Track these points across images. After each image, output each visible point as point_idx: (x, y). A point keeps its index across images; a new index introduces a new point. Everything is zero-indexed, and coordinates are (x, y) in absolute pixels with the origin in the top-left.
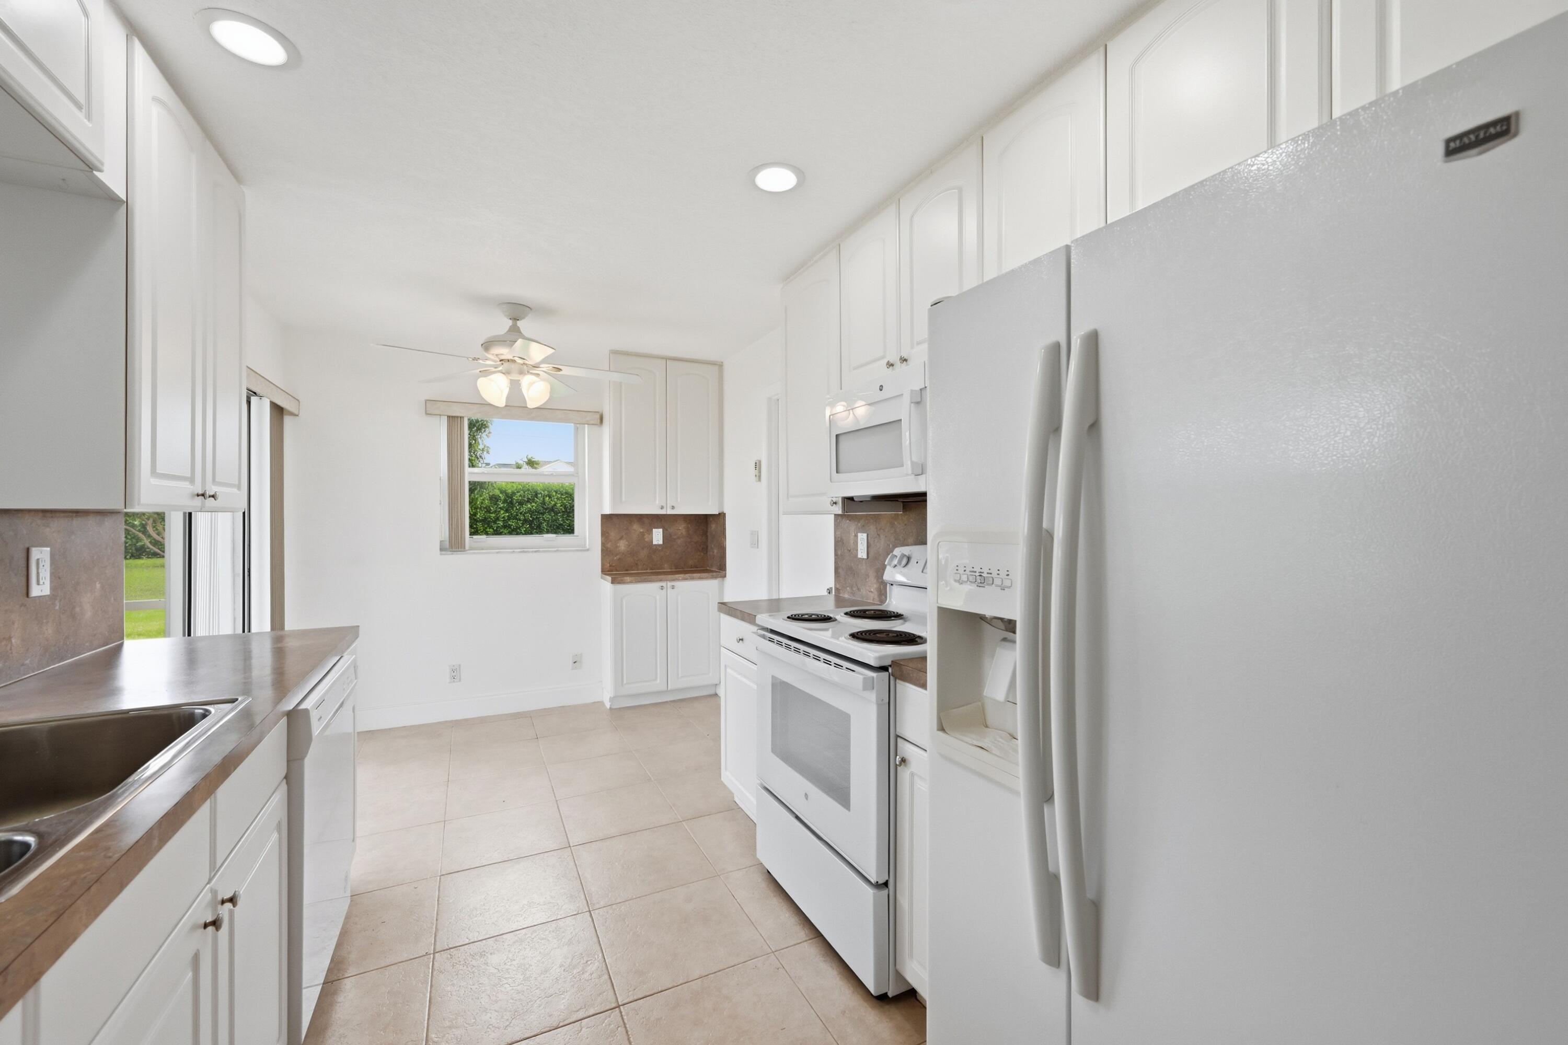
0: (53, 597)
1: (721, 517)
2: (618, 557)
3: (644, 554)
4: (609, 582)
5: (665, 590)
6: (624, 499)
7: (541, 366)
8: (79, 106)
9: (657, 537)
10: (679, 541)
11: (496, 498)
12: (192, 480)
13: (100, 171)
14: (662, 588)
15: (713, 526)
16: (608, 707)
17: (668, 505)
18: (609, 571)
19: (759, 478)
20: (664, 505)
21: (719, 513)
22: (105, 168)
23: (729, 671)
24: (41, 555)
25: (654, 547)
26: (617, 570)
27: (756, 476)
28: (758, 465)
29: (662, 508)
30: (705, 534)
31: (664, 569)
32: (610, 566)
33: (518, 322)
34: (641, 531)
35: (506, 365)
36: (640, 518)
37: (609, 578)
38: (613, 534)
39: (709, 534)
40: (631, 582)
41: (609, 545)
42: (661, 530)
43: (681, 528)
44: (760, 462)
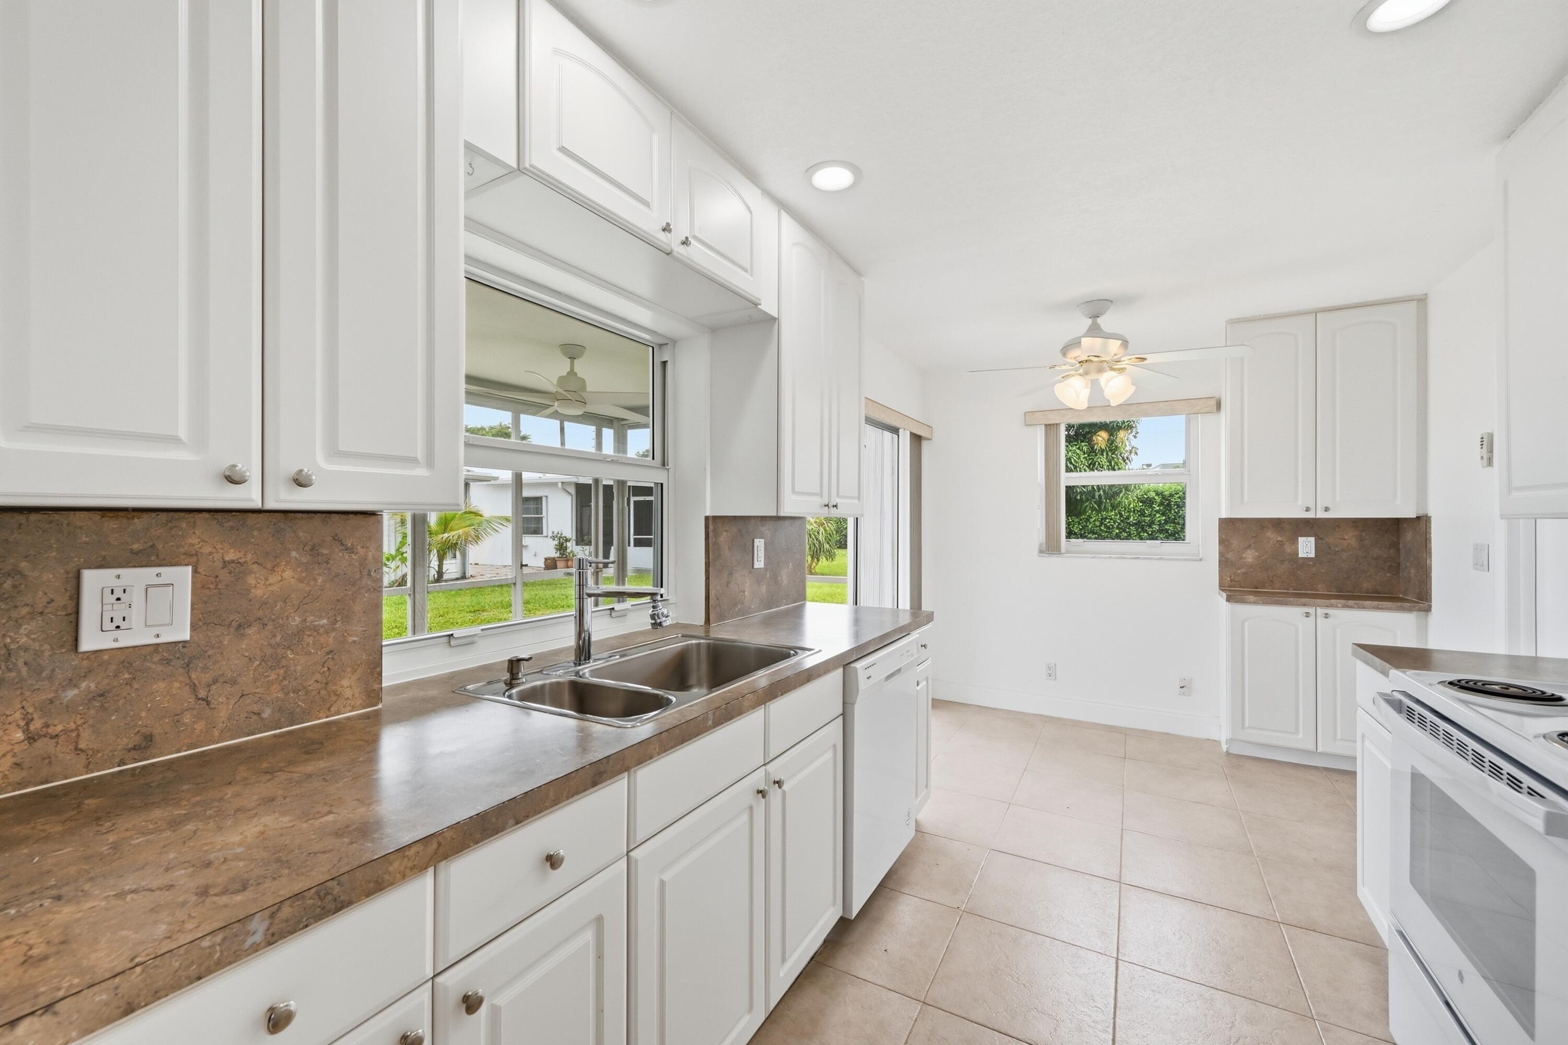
0: (766, 569)
1: (1421, 523)
2: (1243, 570)
3: (1283, 568)
4: (1223, 598)
5: (1312, 618)
6: (1246, 499)
7: (1122, 359)
8: (746, 271)
9: (1306, 547)
10: (1344, 555)
11: (1150, 501)
12: (821, 495)
13: (760, 305)
14: (1308, 615)
15: (1408, 536)
16: (1225, 750)
17: (1319, 507)
18: (1229, 587)
19: (1490, 462)
20: (1312, 506)
21: (1418, 518)
22: (762, 302)
23: (1367, 743)
24: (759, 543)
25: (1301, 562)
26: (1241, 587)
27: (1482, 458)
28: (1487, 442)
29: (1308, 509)
30: (1395, 545)
31: (1317, 590)
32: (1231, 580)
33: (1098, 319)
34: (1279, 539)
35: (1085, 365)
36: (1277, 524)
37: (1224, 595)
38: (1235, 543)
39: (1401, 546)
40: (1255, 603)
41: (1230, 556)
42: (1312, 539)
43: (1350, 538)
44: (1491, 436)
